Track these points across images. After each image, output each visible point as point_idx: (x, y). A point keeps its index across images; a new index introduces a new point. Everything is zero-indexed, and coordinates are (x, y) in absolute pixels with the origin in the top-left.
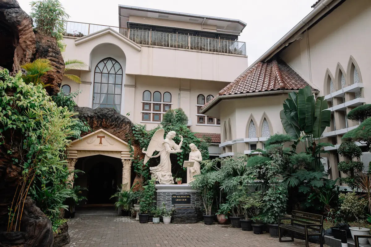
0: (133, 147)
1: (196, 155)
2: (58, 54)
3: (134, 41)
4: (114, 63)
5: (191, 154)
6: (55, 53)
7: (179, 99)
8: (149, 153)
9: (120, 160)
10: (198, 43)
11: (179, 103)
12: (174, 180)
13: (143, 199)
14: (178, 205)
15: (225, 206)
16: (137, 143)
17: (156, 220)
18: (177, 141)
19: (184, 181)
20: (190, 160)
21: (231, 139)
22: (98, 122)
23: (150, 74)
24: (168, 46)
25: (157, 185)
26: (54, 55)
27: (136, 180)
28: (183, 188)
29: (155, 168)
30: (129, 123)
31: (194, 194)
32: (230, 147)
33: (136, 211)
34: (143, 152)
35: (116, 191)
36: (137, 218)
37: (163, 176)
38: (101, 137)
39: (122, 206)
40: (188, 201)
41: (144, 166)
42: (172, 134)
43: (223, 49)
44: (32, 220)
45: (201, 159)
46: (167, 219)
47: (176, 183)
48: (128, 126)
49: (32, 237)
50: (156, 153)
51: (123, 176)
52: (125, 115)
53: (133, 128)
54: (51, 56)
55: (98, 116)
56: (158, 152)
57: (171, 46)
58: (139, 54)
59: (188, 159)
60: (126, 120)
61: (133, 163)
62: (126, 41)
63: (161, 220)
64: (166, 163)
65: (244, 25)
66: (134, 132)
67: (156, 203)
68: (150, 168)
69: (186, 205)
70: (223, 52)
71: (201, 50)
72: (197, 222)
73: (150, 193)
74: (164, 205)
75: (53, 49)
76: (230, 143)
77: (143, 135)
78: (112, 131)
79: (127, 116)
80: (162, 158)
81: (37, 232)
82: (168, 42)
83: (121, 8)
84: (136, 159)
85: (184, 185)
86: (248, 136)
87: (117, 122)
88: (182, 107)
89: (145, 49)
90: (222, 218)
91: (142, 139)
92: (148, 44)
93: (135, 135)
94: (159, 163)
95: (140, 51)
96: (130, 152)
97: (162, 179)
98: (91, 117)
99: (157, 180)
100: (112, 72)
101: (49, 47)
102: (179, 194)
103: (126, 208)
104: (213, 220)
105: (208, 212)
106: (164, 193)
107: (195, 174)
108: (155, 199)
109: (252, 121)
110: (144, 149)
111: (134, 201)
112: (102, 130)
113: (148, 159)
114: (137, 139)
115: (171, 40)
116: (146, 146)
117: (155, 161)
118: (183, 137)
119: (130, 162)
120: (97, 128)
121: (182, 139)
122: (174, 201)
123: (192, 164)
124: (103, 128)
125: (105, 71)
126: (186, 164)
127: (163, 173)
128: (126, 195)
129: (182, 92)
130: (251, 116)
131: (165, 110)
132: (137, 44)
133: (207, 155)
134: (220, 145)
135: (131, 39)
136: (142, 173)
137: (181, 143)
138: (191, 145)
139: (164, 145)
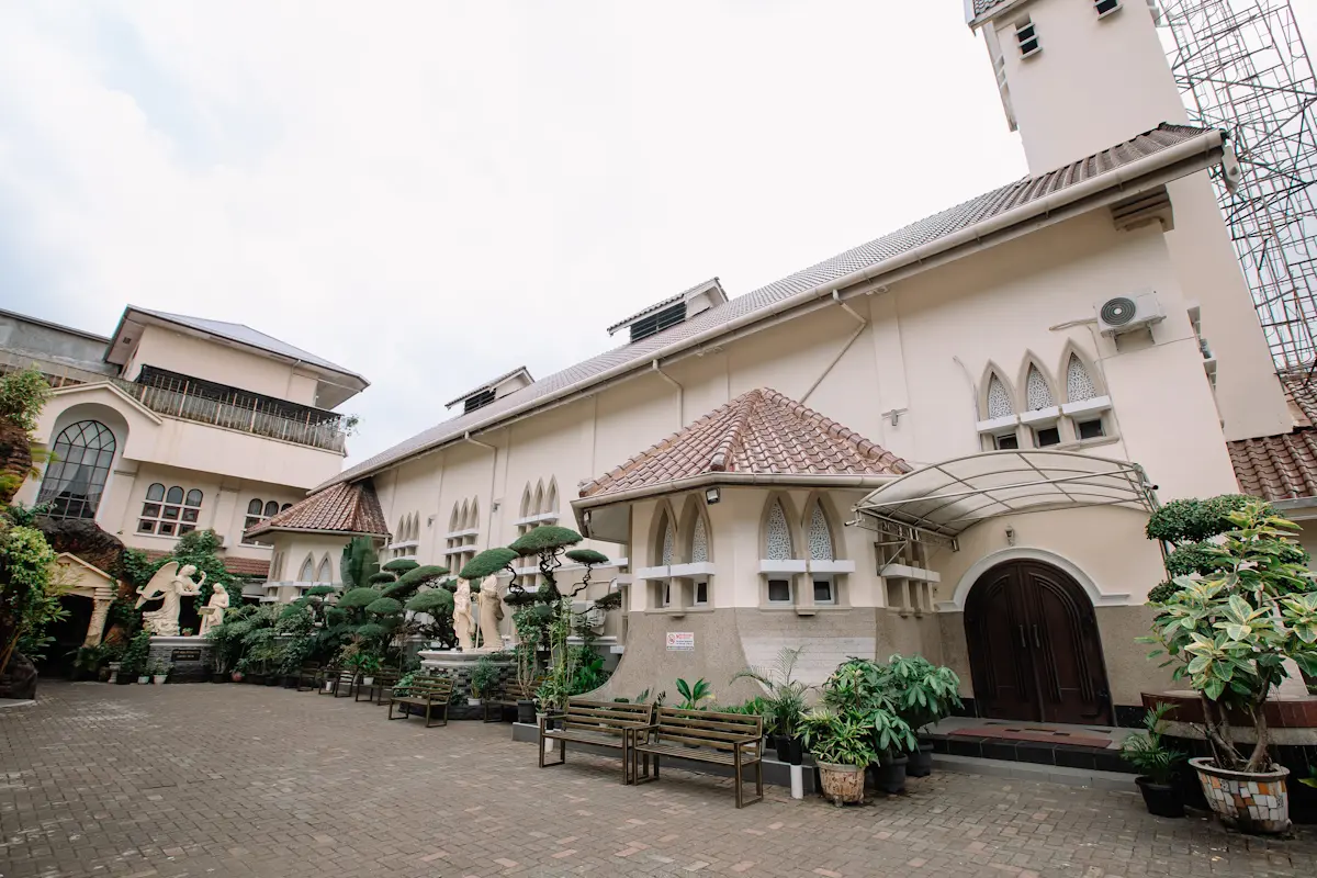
0: (119, 582)
1: (221, 599)
2: (26, 453)
3: (151, 408)
4: (100, 430)
5: (214, 597)
6: (22, 452)
7: (216, 503)
8: (147, 593)
9: (92, 599)
10: (267, 425)
11: (212, 521)
12: (181, 631)
14: (179, 663)
15: (242, 661)
16: (127, 577)
17: (143, 680)
18: (196, 578)
19: (196, 632)
20: (210, 606)
21: (279, 579)
22: (63, 543)
24: (213, 423)
25: (153, 637)
26: (21, 455)
27: (114, 630)
28: (192, 641)
29: (154, 613)
30: (121, 547)
31: (206, 648)
32: (275, 589)
33: (112, 672)
34: (138, 592)
35: (74, 644)
36: (112, 680)
37: (163, 625)
39: (84, 667)
40: (197, 658)
41: (136, 611)
42: (190, 569)
43: (307, 438)
44: (20, 665)
45: (227, 604)
46: (160, 679)
47: (182, 635)
48: (117, 552)
49: (18, 680)
50: (159, 593)
51: (92, 624)
52: (113, 533)
53: (126, 555)
54: (17, 457)
55: (66, 534)
56: (162, 593)
57: (219, 424)
58: (157, 429)
59: (207, 605)
60: (116, 543)
61: (115, 604)
62: (137, 406)
63: (151, 681)
64: (172, 609)
65: (367, 385)
66: (126, 561)
67: (146, 660)
68: (144, 614)
69: (193, 663)
70: (306, 443)
71: (270, 435)
72: (205, 681)
73: (143, 647)
74: (160, 661)
75: (20, 446)
76: (276, 584)
77: (141, 566)
78: (87, 556)
79: (118, 536)
80: (166, 601)
81: (24, 676)
82: (215, 416)
84: (119, 599)
85: (194, 637)
86: (301, 577)
87: (99, 545)
88: (214, 528)
89: (169, 423)
90: (239, 675)
91: (139, 572)
92: (176, 415)
93: (128, 566)
94: (161, 607)
95: (158, 425)
96: (113, 589)
97: (162, 629)
99: (153, 631)
100: (95, 445)
101: (15, 443)
102: (182, 649)
103: (93, 669)
104: (226, 679)
105: (221, 668)
106: (162, 647)
107: (215, 624)
108: (147, 654)
109: (309, 561)
110: (140, 587)
111: (110, 659)
112: (68, 553)
113: (144, 602)
114: (130, 571)
115: (222, 413)
116: (145, 582)
117: (156, 604)
118: (207, 573)
119: (109, 604)
120: (61, 551)
121: (204, 577)
122: (175, 658)
123: (212, 611)
124: (73, 551)
125: (79, 442)
126: (201, 610)
127: (164, 621)
128: (93, 650)
129: (223, 493)
130: (311, 554)
131: (184, 518)
132: (157, 414)
133: (237, 600)
134: (265, 585)
135: (145, 404)
136: (127, 619)
137: (202, 582)
138: (217, 586)
139: (174, 583)
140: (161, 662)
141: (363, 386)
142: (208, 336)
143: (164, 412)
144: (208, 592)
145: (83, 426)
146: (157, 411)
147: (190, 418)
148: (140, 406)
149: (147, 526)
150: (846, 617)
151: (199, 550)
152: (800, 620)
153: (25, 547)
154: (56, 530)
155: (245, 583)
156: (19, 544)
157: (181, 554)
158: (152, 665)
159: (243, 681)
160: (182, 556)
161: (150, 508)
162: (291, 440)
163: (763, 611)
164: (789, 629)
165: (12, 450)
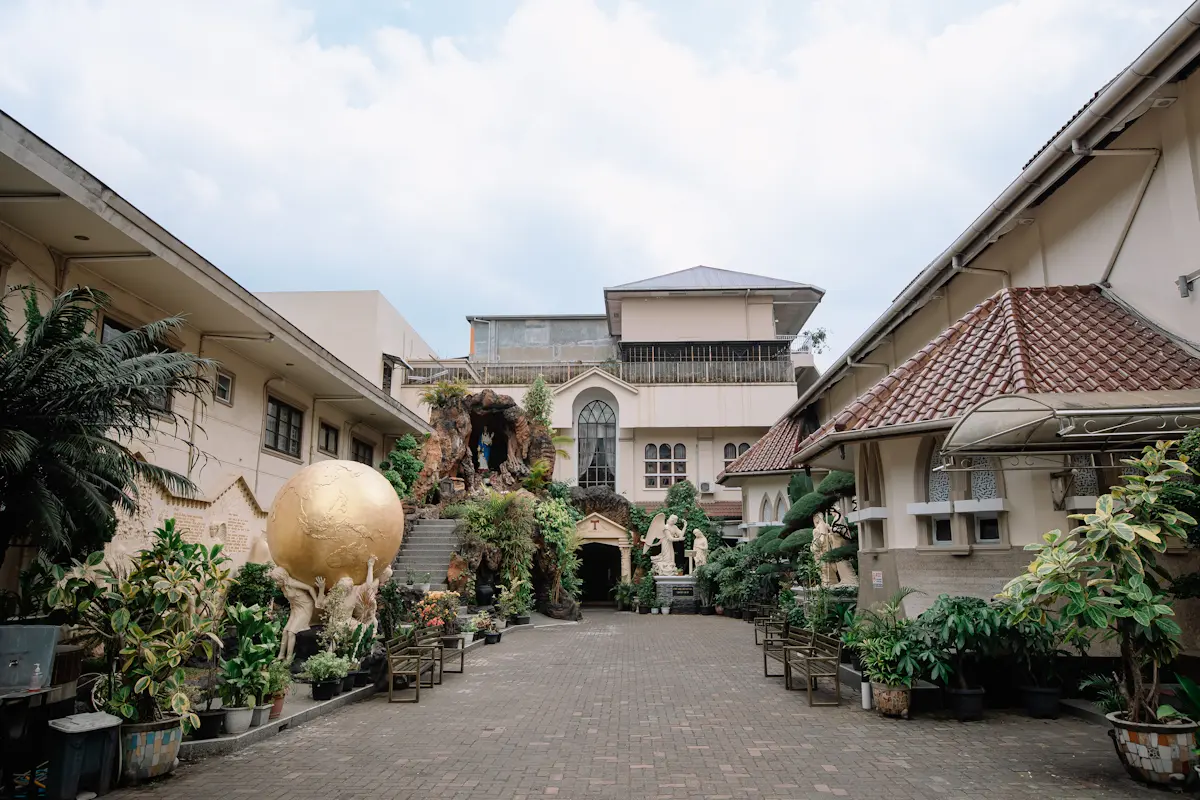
0: (632, 533)
1: (701, 542)
4: (602, 407)
5: (696, 541)
7: (697, 454)
8: (648, 541)
9: (617, 548)
12: (676, 571)
13: (642, 591)
14: (678, 598)
16: (635, 528)
17: (654, 611)
18: (680, 526)
20: (694, 549)
22: (590, 505)
23: (653, 425)
24: (676, 381)
25: (656, 577)
27: (637, 571)
28: (685, 580)
29: (657, 557)
30: (626, 504)
31: (695, 586)
32: (746, 530)
33: (636, 604)
34: (642, 540)
35: (615, 583)
36: (637, 611)
37: (664, 567)
38: (595, 522)
39: (622, 600)
40: (691, 593)
41: (644, 555)
42: (673, 518)
43: (757, 376)
45: (707, 547)
46: (665, 610)
48: (625, 508)
50: (656, 540)
52: (621, 493)
53: (631, 510)
54: (544, 448)
55: (591, 499)
56: (658, 540)
57: (682, 381)
58: (635, 397)
59: (692, 548)
60: (623, 501)
61: (632, 551)
62: (618, 383)
63: (660, 612)
64: (668, 553)
66: (632, 515)
67: (655, 595)
68: (651, 558)
69: (688, 598)
70: (758, 381)
71: (725, 380)
72: (697, 613)
73: (650, 585)
75: (543, 439)
76: (747, 525)
77: (642, 518)
78: (607, 514)
80: (663, 547)
82: (676, 375)
83: (607, 292)
84: (635, 546)
85: (686, 576)
86: (761, 518)
87: (614, 504)
88: (700, 476)
89: (643, 390)
90: (719, 609)
91: (641, 524)
92: (648, 382)
93: (634, 519)
94: (661, 552)
95: (637, 394)
96: (628, 539)
97: (664, 570)
98: (583, 501)
99: (657, 571)
100: (602, 420)
102: (680, 586)
103: (626, 602)
104: (711, 612)
105: (705, 602)
106: (664, 585)
107: (700, 564)
108: (655, 590)
109: (765, 502)
110: (644, 536)
111: (635, 594)
112: (595, 513)
113: (648, 548)
114: (635, 523)
115: (680, 370)
116: (644, 533)
117: (656, 550)
118: (687, 520)
119: (629, 550)
120: (591, 512)
121: (686, 525)
122: (675, 593)
123: (696, 553)
124: (598, 511)
125: (592, 420)
126: (688, 553)
127: (665, 564)
128: (626, 588)
129: (701, 443)
130: (766, 495)
131: (677, 471)
132: (632, 385)
133: (717, 541)
134: (740, 527)
135: (624, 379)
136: (642, 564)
137: (685, 528)
138: (696, 531)
139: (664, 531)
140: (665, 597)
141: (818, 296)
142: (667, 293)
143: (638, 381)
144: (690, 538)
145: (591, 406)
146: (633, 382)
147: (658, 382)
148: (620, 382)
149: (651, 482)
150: (1005, 556)
151: (681, 500)
152: (956, 561)
153: (548, 516)
154: (585, 496)
155: (720, 526)
156: (544, 516)
157: (670, 504)
158: (660, 599)
159: (723, 614)
160: (671, 506)
161: (650, 466)
162: (744, 381)
163: (920, 551)
164: (946, 569)
165: (541, 443)
